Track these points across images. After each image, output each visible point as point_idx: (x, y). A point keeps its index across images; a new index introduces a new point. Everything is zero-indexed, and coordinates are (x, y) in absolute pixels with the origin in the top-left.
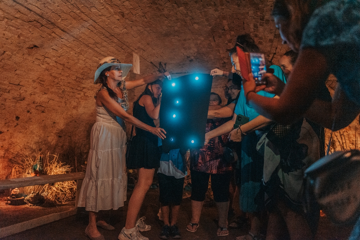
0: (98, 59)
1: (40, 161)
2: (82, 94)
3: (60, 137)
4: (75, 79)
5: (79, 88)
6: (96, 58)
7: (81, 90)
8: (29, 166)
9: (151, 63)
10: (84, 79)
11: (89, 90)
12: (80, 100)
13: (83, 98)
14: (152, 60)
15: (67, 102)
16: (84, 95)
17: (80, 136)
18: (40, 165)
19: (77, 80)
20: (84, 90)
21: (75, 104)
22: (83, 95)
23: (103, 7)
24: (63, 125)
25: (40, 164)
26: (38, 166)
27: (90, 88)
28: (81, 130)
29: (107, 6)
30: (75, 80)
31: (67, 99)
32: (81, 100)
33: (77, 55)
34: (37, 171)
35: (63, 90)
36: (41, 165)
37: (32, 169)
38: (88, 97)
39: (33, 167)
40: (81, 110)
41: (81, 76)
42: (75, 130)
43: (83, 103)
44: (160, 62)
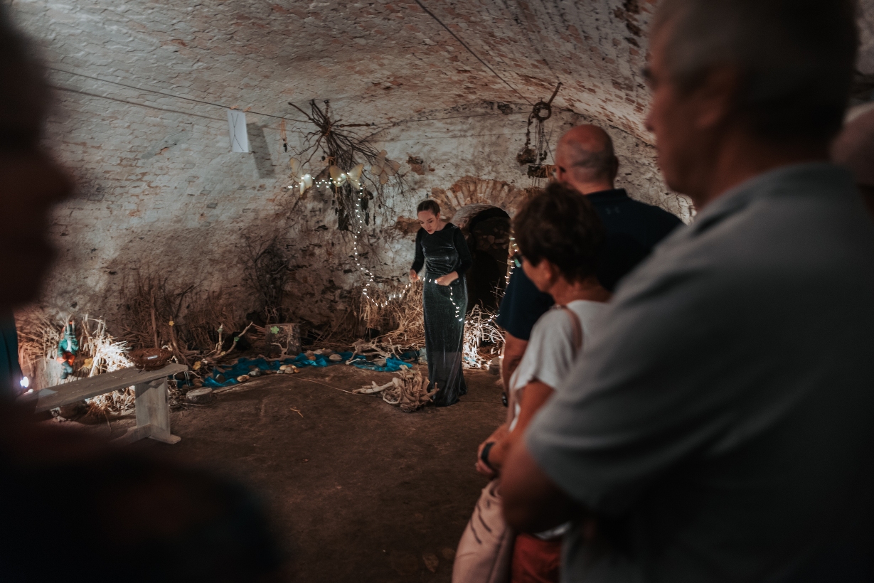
0: (158, 119)
1: (71, 334)
2: (144, 186)
3: (112, 273)
4: (119, 162)
5: (133, 177)
6: (156, 119)
7: (140, 180)
8: (52, 343)
9: (290, 104)
10: (138, 159)
11: (157, 175)
12: (141, 197)
13: (147, 193)
14: (290, 100)
15: (111, 206)
16: (149, 186)
17: (159, 265)
18: (73, 342)
19: (124, 162)
20: (146, 178)
21: (133, 207)
22: (147, 187)
23: (131, 39)
24: (116, 250)
25: (72, 338)
26: (69, 343)
27: (159, 172)
28: (158, 251)
29: (141, 36)
30: (119, 164)
31: (110, 203)
32: (146, 198)
33: (108, 122)
34: (68, 352)
35: (97, 186)
36: (75, 339)
37: (57, 347)
38: (160, 188)
39: (60, 345)
40: (149, 216)
41: (131, 156)
42: (144, 256)
43: (150, 201)
44: (313, 100)
